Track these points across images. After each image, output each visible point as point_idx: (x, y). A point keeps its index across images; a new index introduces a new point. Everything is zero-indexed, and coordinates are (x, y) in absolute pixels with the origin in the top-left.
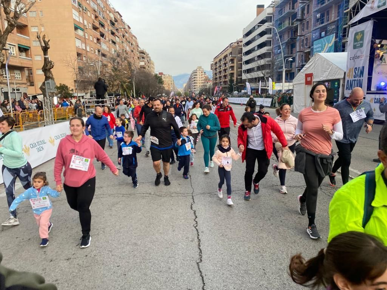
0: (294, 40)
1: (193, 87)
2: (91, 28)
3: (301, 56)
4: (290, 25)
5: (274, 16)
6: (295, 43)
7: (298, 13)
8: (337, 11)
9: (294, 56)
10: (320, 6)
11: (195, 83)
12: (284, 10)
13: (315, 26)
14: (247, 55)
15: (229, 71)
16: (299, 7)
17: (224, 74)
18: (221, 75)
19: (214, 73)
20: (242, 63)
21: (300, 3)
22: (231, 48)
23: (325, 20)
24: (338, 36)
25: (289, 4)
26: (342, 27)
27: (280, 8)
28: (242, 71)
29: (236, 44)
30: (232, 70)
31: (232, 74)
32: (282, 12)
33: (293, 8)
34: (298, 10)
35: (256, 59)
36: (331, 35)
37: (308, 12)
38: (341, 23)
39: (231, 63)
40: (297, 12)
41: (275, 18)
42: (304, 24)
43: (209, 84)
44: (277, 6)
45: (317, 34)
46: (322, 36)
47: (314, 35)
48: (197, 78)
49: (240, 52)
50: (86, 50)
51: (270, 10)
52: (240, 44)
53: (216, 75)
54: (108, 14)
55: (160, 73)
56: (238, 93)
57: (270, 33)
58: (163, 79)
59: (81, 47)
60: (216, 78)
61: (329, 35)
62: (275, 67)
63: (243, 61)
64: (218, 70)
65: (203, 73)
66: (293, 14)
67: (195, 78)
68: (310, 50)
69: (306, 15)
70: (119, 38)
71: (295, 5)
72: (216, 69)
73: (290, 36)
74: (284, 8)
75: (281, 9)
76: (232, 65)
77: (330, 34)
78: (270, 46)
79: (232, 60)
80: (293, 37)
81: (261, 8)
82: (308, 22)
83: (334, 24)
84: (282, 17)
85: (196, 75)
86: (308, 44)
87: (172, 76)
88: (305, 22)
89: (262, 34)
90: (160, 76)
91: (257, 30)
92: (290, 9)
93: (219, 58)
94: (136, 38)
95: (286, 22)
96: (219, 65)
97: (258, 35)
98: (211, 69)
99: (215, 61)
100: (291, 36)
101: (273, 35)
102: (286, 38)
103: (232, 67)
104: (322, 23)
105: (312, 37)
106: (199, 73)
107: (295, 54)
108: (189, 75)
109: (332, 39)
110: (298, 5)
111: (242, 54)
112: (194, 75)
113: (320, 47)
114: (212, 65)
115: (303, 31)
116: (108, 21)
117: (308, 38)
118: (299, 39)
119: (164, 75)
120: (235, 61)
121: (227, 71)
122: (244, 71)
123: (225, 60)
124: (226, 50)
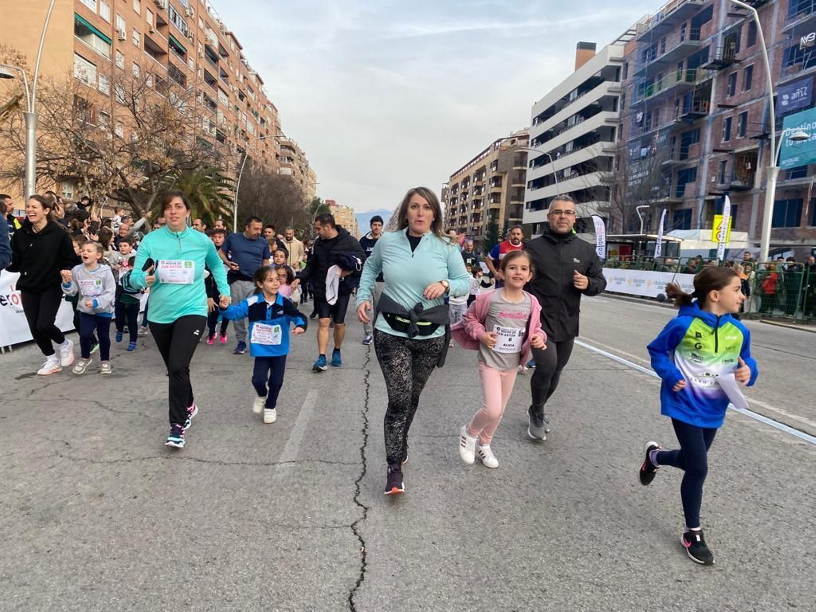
0: (694, 122)
3: (719, 164)
4: (683, 80)
5: (627, 64)
6: (699, 130)
7: (711, 49)
9: (694, 166)
12: (664, 46)
14: (541, 166)
15: (490, 204)
16: (717, 32)
17: (473, 211)
18: (467, 213)
19: (449, 207)
20: (523, 187)
22: (497, 151)
25: (680, 27)
28: (523, 205)
29: (509, 144)
30: (495, 202)
31: (495, 212)
32: (655, 52)
33: (695, 37)
35: (567, 173)
37: (752, 42)
39: (493, 185)
40: (708, 47)
41: (632, 68)
42: (735, 75)
44: (641, 36)
45: (801, 94)
47: (785, 97)
49: (522, 160)
51: (618, 52)
52: (519, 143)
53: (453, 214)
55: (326, 200)
57: (612, 107)
60: (453, 221)
63: (527, 180)
64: (458, 203)
66: (693, 53)
68: (756, 146)
69: (742, 49)
71: (703, 28)
72: (454, 200)
73: (681, 109)
74: (664, 40)
75: (652, 43)
76: (497, 190)
78: (612, 140)
79: (497, 180)
80: (694, 112)
81: (589, 52)
82: (750, 67)
84: (657, 62)
86: (747, 128)
88: (739, 71)
89: (587, 113)
90: (326, 204)
91: (576, 102)
93: (465, 175)
95: (669, 75)
96: (462, 191)
97: (576, 114)
98: (444, 199)
99: (454, 183)
100: (686, 111)
101: (620, 115)
102: (669, 118)
103: (496, 196)
107: (695, 161)
110: (713, 28)
111: (525, 163)
114: (445, 191)
115: (728, 97)
116: (200, 45)
117: (749, 115)
118: (714, 118)
119: (338, 206)
120: (505, 182)
121: (482, 204)
122: (530, 205)
123: (478, 180)
124: (483, 158)
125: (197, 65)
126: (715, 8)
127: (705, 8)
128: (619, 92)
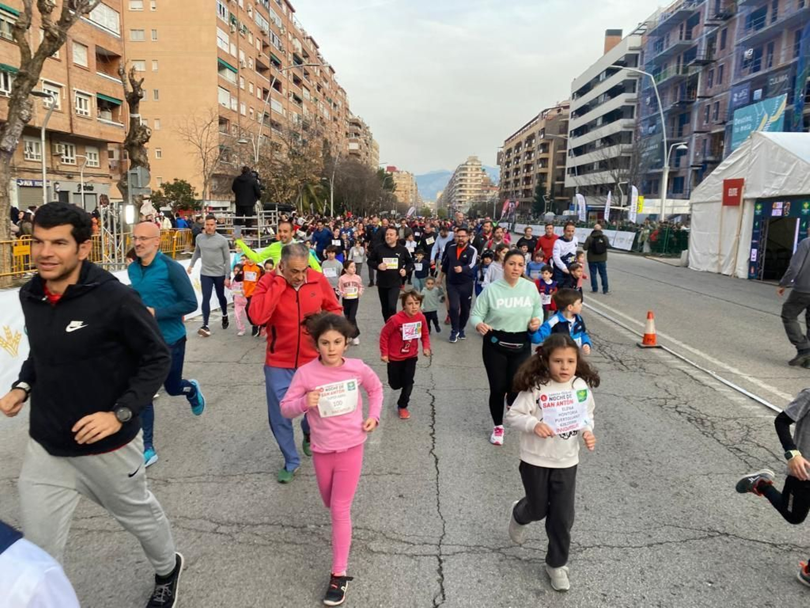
1: (457, 200)
2: (253, 68)
3: (701, 142)
4: (680, 73)
5: (643, 53)
6: (690, 113)
7: (698, 48)
8: (793, 44)
10: (752, 33)
11: (460, 191)
12: (668, 41)
13: (738, 75)
14: (579, 136)
15: (538, 169)
16: (702, 34)
17: (524, 175)
18: (519, 176)
19: (504, 171)
20: (565, 153)
21: (706, 25)
22: (544, 120)
23: (763, 64)
24: (793, 99)
25: (679, 27)
26: (805, 79)
27: (659, 35)
28: (564, 169)
29: (555, 113)
30: (543, 167)
31: (543, 176)
32: (662, 45)
33: (688, 37)
34: (700, 41)
35: (598, 144)
36: (778, 97)
37: (723, 46)
38: (802, 70)
39: (541, 151)
40: (696, 46)
41: (647, 57)
42: (712, 71)
43: (491, 193)
44: (650, 31)
45: (744, 93)
46: (755, 98)
47: (736, 95)
48: (466, 180)
49: (564, 128)
50: (238, 112)
51: (637, 41)
52: (564, 112)
53: (508, 177)
54: (291, 42)
55: (389, 168)
56: (555, 217)
57: (632, 89)
58: (396, 180)
59: (228, 106)
60: (507, 183)
61: (771, 97)
62: (640, 164)
63: (569, 148)
64: (512, 166)
65: (480, 172)
66: (687, 50)
67: (461, 180)
68: (723, 129)
69: (717, 51)
70: (309, 91)
71: (694, 29)
72: (508, 163)
73: (678, 98)
74: (668, 36)
75: (660, 38)
76: (544, 156)
77: (775, 95)
78: (632, 117)
79: (544, 147)
80: (686, 100)
81: (616, 37)
82: (722, 67)
83: (785, 71)
84: (662, 55)
85: (464, 175)
86: (719, 114)
87: (415, 174)
88: (715, 68)
89: (613, 92)
90: (389, 173)
91: (604, 83)
92: (681, 38)
93: (516, 142)
94: (345, 93)
95: (672, 67)
96: (515, 155)
97: (605, 93)
98: (499, 163)
99: (508, 147)
100: (682, 97)
101: (639, 94)
102: (670, 102)
103: (544, 161)
104: (756, 69)
105: (732, 101)
106: (472, 170)
107: (688, 138)
108: (449, 173)
109: (779, 106)
110: (700, 31)
111: (566, 133)
112: (460, 175)
113: (749, 122)
114: (500, 155)
115: (708, 89)
116: (290, 55)
117: (721, 103)
118: (699, 104)
119: (398, 172)
120: (551, 148)
121: (532, 168)
122: (570, 170)
123: (529, 146)
124: (533, 125)
125: (288, 72)
126: (702, 15)
127: (695, 13)
128: (638, 76)
